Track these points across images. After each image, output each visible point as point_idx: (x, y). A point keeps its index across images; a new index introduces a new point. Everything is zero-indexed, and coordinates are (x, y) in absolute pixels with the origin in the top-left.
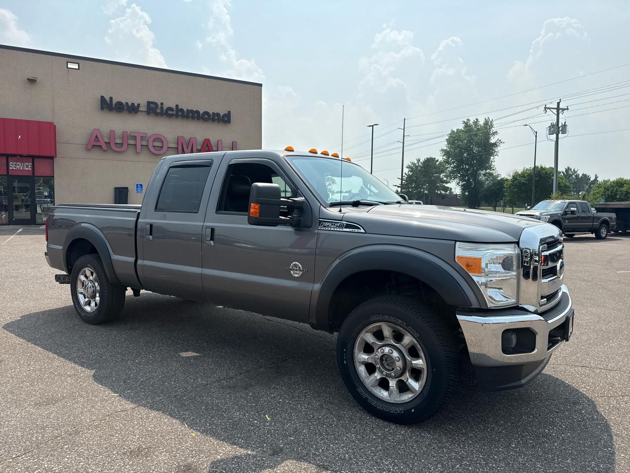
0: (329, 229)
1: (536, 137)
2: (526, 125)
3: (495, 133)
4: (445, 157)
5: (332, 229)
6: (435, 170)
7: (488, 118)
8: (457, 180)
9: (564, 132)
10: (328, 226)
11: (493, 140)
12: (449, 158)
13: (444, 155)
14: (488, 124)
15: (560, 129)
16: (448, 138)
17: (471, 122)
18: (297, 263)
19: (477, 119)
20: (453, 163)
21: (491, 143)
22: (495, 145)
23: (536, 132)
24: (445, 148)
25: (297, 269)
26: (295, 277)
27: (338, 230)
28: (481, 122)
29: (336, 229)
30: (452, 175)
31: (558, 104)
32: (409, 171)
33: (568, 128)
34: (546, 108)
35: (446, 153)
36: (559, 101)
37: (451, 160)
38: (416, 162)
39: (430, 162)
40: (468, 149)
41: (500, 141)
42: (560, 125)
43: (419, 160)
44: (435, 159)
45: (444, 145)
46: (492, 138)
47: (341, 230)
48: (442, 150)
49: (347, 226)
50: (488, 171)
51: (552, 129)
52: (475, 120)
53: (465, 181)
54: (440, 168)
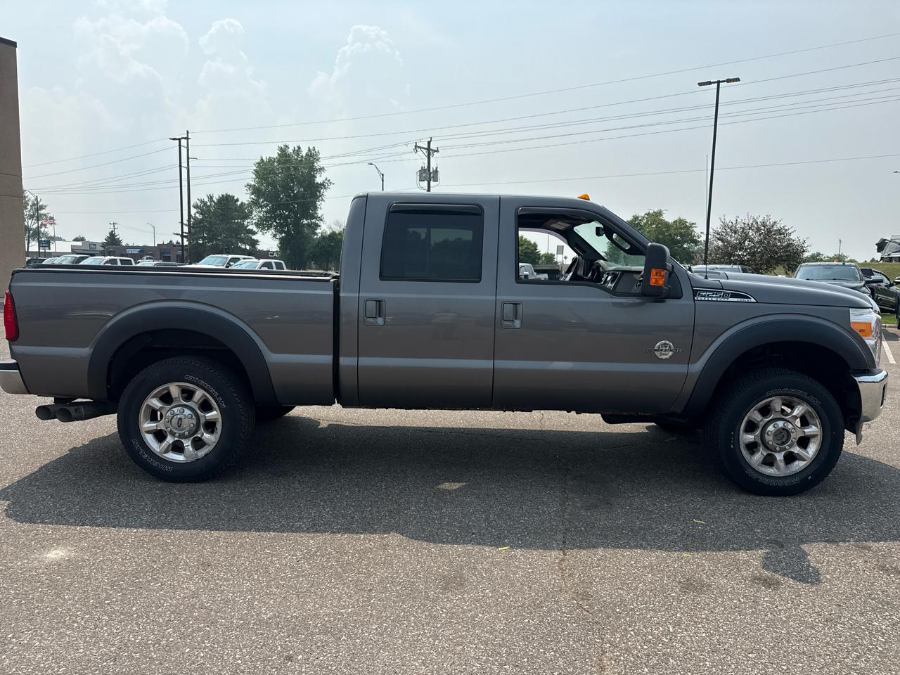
0: (710, 299)
1: (383, 180)
2: (371, 164)
3: (322, 169)
4: (253, 196)
5: (714, 299)
6: (236, 213)
7: (314, 148)
8: (272, 231)
9: (436, 180)
10: (708, 295)
11: (319, 180)
12: (259, 198)
13: (252, 194)
14: (312, 156)
15: (432, 175)
16: (255, 168)
17: (290, 150)
18: (667, 342)
19: (299, 148)
20: (268, 205)
21: (318, 183)
22: (322, 185)
23: (383, 175)
24: (253, 183)
25: (665, 349)
26: (661, 359)
27: (722, 300)
28: (304, 152)
29: (719, 299)
30: (263, 224)
31: (429, 143)
32: (198, 212)
33: (440, 175)
34: (416, 146)
35: (256, 191)
36: (429, 140)
37: (263, 202)
38: (206, 200)
39: (227, 201)
40: (287, 188)
41: (329, 181)
42: (431, 171)
43: (211, 198)
44: (234, 197)
45: (251, 179)
46: (318, 175)
47: (726, 300)
48: (248, 185)
49: (733, 296)
50: (314, 220)
51: (424, 175)
52: (296, 149)
53: (284, 232)
54: (243, 212)
